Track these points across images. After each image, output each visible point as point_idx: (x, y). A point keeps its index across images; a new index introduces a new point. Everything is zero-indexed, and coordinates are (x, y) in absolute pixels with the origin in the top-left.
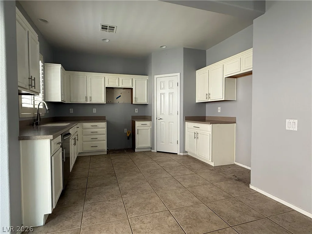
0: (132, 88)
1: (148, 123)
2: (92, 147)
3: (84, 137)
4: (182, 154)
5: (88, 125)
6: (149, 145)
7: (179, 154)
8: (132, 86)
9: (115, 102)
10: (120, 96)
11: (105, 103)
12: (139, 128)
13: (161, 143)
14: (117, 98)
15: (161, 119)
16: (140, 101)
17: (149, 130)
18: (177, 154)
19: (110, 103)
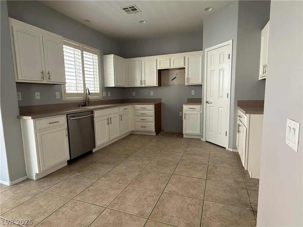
0: (185, 68)
1: (197, 107)
2: (142, 127)
3: (136, 117)
4: (231, 150)
5: (138, 106)
6: (198, 132)
7: (227, 149)
8: (184, 66)
9: (170, 84)
10: (176, 77)
11: (157, 86)
12: (186, 112)
13: (210, 132)
14: (172, 80)
15: (211, 103)
16: (193, 82)
17: (199, 115)
18: (225, 148)
19: (165, 86)
